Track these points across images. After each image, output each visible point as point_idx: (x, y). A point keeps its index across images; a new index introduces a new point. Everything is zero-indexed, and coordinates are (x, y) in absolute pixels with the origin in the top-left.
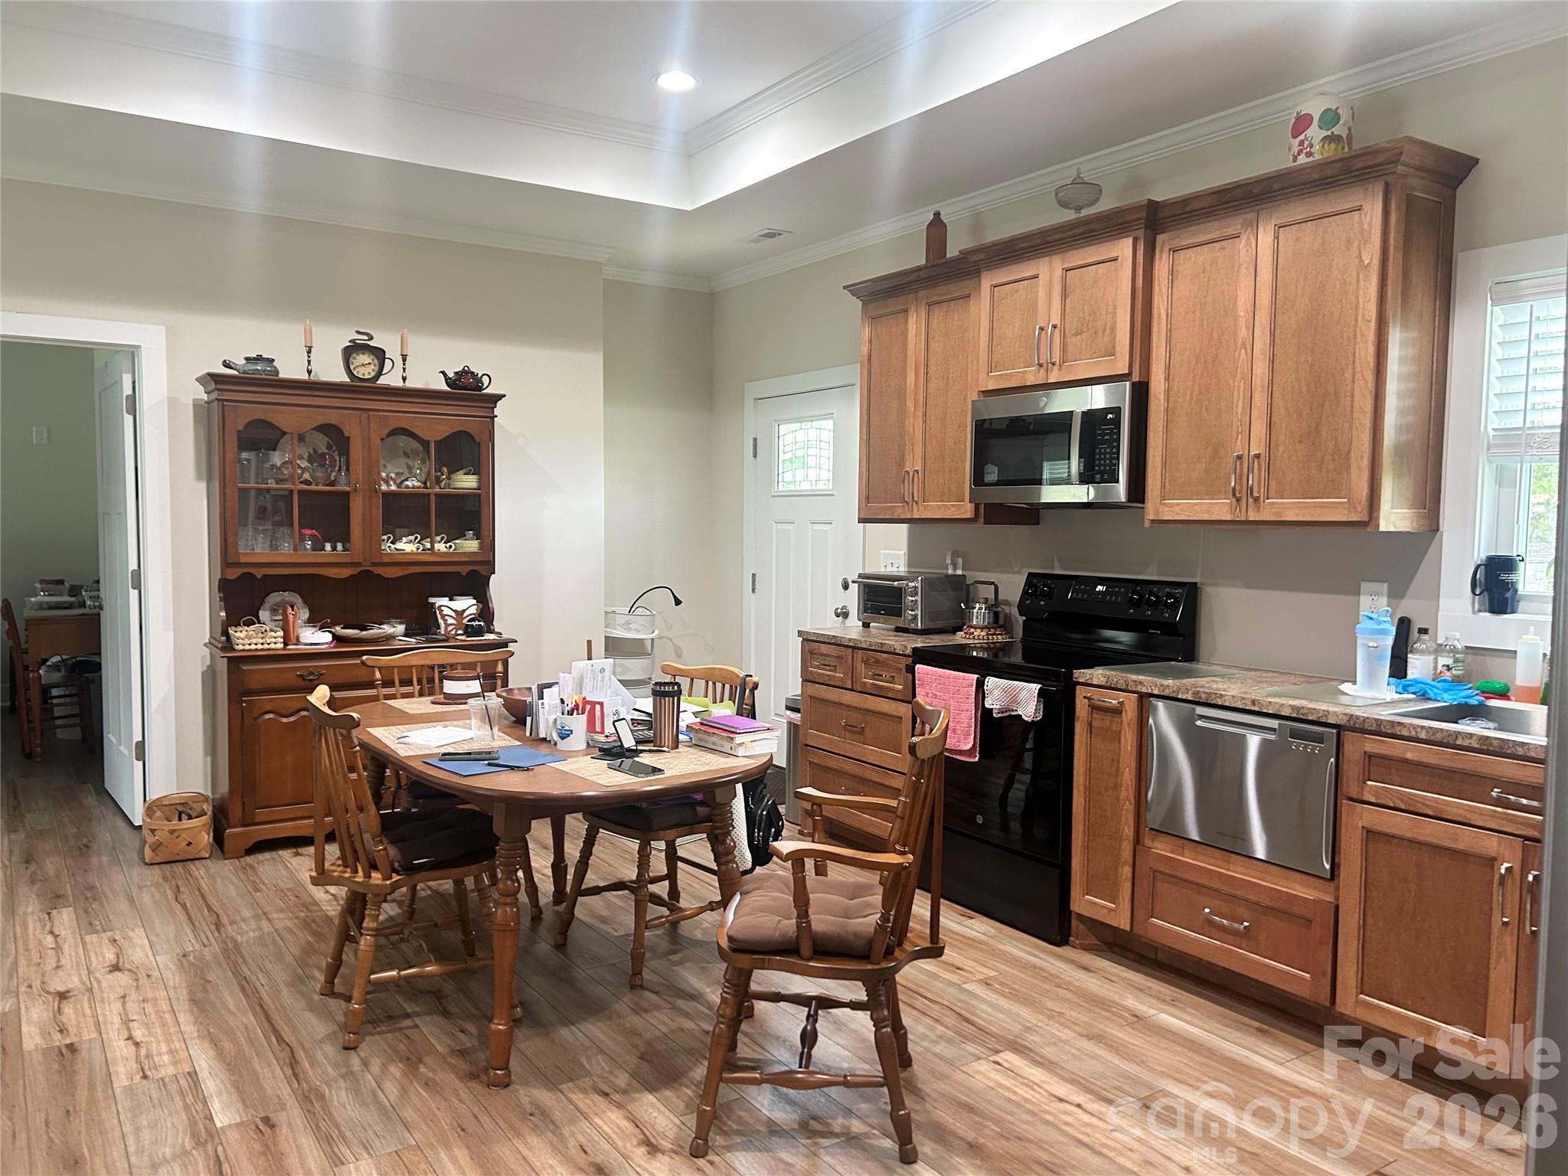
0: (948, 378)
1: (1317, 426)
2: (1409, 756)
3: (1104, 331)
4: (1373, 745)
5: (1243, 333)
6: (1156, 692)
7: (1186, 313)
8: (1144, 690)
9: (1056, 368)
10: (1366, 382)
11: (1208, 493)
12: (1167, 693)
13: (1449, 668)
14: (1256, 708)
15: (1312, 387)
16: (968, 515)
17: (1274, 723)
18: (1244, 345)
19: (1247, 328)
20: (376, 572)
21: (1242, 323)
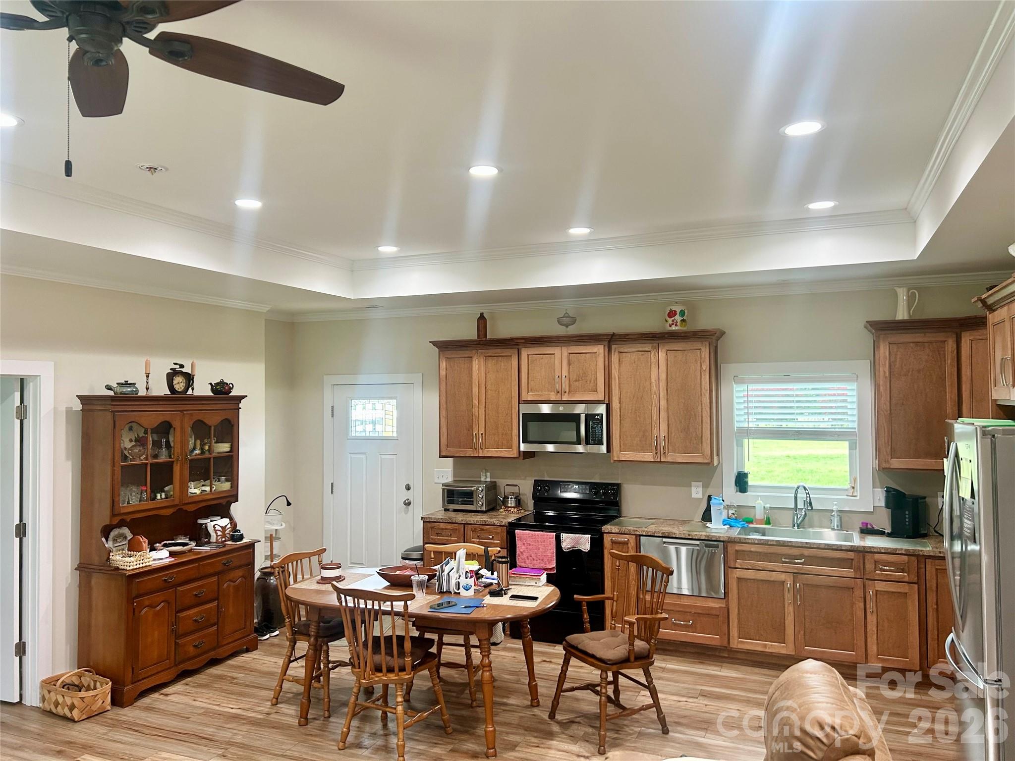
0: (499, 392)
1: (688, 426)
2: (752, 549)
3: (590, 381)
4: (738, 547)
5: (654, 389)
6: (644, 534)
7: (627, 378)
8: (638, 533)
9: (566, 394)
10: (707, 412)
11: (642, 450)
12: (649, 534)
13: (734, 514)
14: (690, 537)
15: (685, 412)
16: (515, 456)
17: (698, 542)
18: (655, 394)
19: (656, 387)
20: (184, 509)
21: (654, 384)
